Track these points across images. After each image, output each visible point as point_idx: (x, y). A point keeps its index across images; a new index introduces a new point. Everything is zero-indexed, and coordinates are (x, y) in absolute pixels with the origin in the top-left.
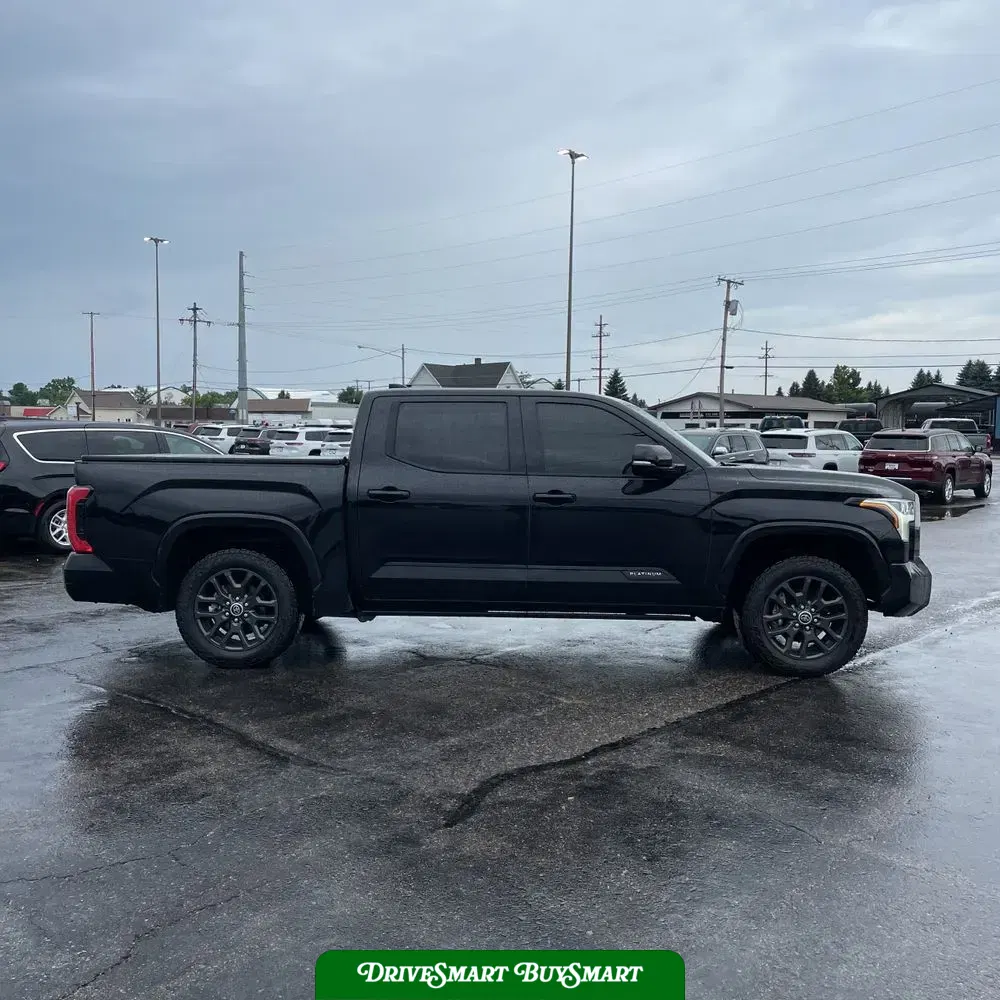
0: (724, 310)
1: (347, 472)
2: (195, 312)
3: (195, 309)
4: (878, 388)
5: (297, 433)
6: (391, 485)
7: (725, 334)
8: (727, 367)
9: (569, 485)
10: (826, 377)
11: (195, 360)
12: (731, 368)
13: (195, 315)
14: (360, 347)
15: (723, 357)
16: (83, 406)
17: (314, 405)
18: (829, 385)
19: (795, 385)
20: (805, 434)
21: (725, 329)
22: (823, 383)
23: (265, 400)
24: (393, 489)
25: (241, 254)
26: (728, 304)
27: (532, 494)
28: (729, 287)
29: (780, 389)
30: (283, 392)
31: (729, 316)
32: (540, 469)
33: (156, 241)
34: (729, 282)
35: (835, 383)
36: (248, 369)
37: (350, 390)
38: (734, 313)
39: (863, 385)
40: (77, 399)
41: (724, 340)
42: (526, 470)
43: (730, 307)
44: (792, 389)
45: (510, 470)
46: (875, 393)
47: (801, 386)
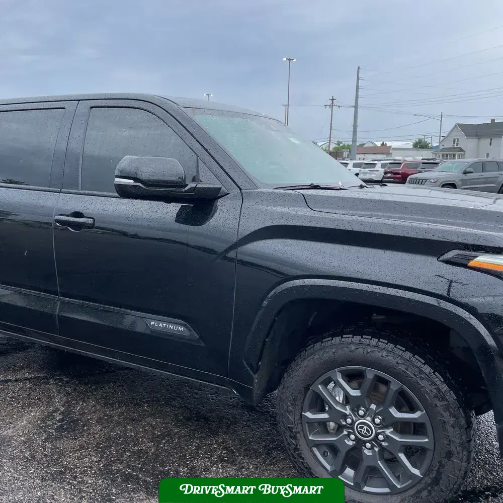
2: (333, 102)
3: (333, 100)
5: (375, 164)
11: (331, 127)
13: (332, 103)
14: (415, 115)
17: (394, 149)
23: (376, 147)
25: (359, 68)
30: (383, 143)
33: (290, 60)
36: (358, 131)
37: (420, 141)
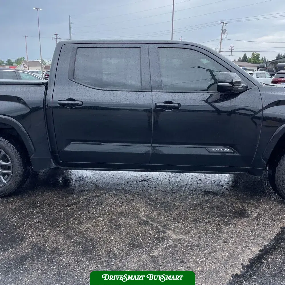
0: (221, 33)
1: (46, 89)
2: (56, 36)
4: (265, 59)
6: (71, 97)
7: (221, 41)
8: (221, 52)
9: (176, 98)
10: (249, 56)
12: (223, 52)
15: (220, 48)
16: (25, 65)
18: (250, 59)
19: (240, 58)
20: (252, 73)
21: (221, 39)
22: (248, 58)
24: (73, 100)
26: (223, 30)
27: (154, 103)
28: (223, 25)
29: (235, 60)
31: (223, 35)
32: (159, 88)
34: (223, 23)
35: (252, 58)
38: (224, 34)
39: (260, 58)
40: (24, 63)
41: (221, 43)
42: (151, 89)
43: (223, 31)
44: (239, 60)
45: (142, 89)
46: (264, 61)
47: (241, 59)
